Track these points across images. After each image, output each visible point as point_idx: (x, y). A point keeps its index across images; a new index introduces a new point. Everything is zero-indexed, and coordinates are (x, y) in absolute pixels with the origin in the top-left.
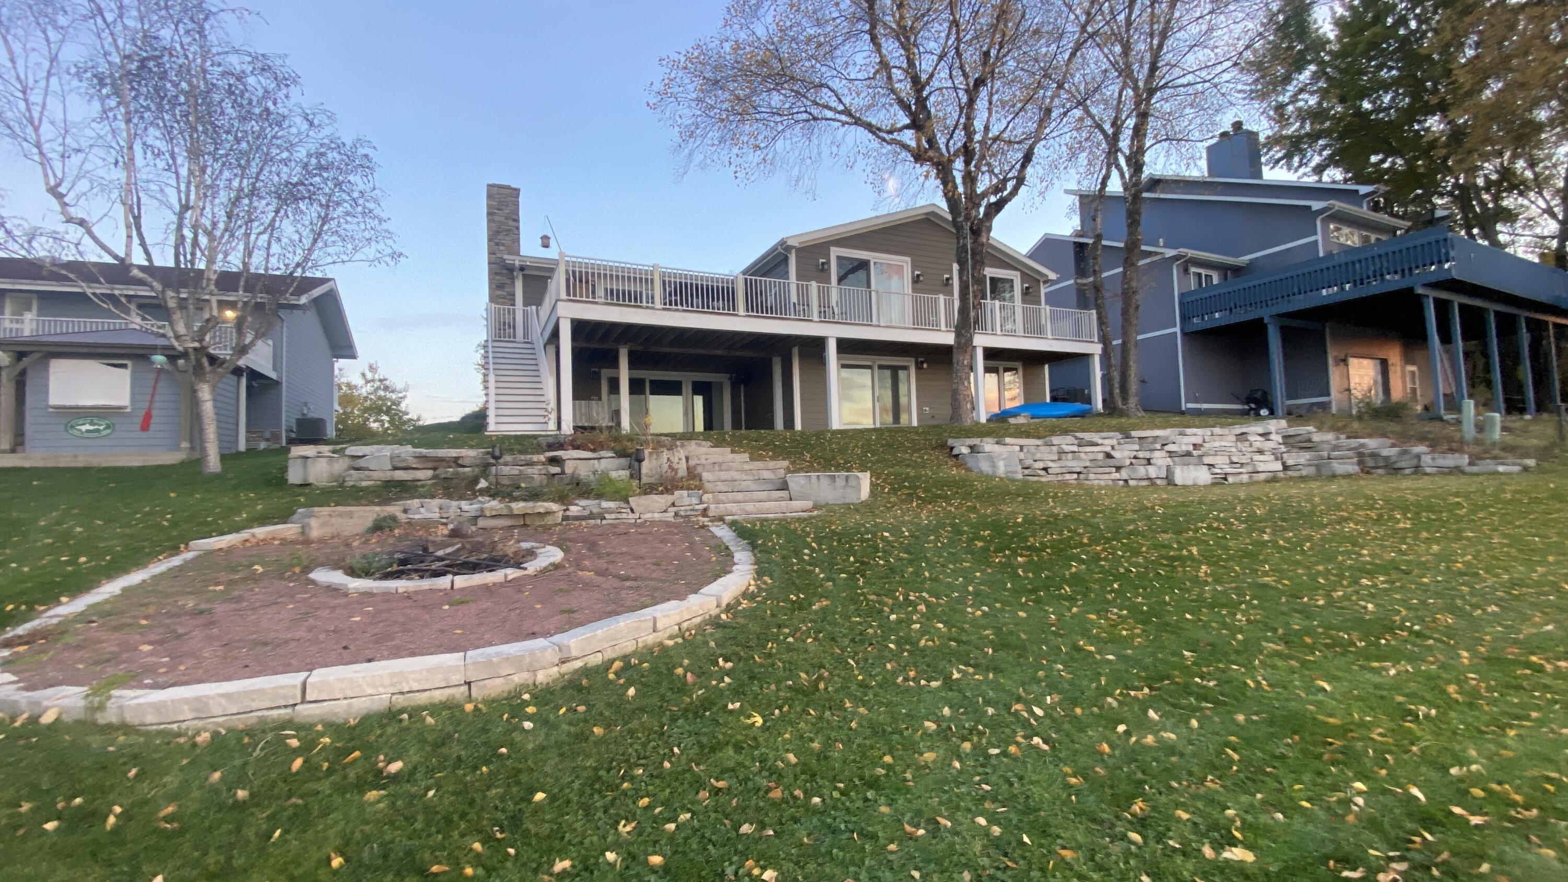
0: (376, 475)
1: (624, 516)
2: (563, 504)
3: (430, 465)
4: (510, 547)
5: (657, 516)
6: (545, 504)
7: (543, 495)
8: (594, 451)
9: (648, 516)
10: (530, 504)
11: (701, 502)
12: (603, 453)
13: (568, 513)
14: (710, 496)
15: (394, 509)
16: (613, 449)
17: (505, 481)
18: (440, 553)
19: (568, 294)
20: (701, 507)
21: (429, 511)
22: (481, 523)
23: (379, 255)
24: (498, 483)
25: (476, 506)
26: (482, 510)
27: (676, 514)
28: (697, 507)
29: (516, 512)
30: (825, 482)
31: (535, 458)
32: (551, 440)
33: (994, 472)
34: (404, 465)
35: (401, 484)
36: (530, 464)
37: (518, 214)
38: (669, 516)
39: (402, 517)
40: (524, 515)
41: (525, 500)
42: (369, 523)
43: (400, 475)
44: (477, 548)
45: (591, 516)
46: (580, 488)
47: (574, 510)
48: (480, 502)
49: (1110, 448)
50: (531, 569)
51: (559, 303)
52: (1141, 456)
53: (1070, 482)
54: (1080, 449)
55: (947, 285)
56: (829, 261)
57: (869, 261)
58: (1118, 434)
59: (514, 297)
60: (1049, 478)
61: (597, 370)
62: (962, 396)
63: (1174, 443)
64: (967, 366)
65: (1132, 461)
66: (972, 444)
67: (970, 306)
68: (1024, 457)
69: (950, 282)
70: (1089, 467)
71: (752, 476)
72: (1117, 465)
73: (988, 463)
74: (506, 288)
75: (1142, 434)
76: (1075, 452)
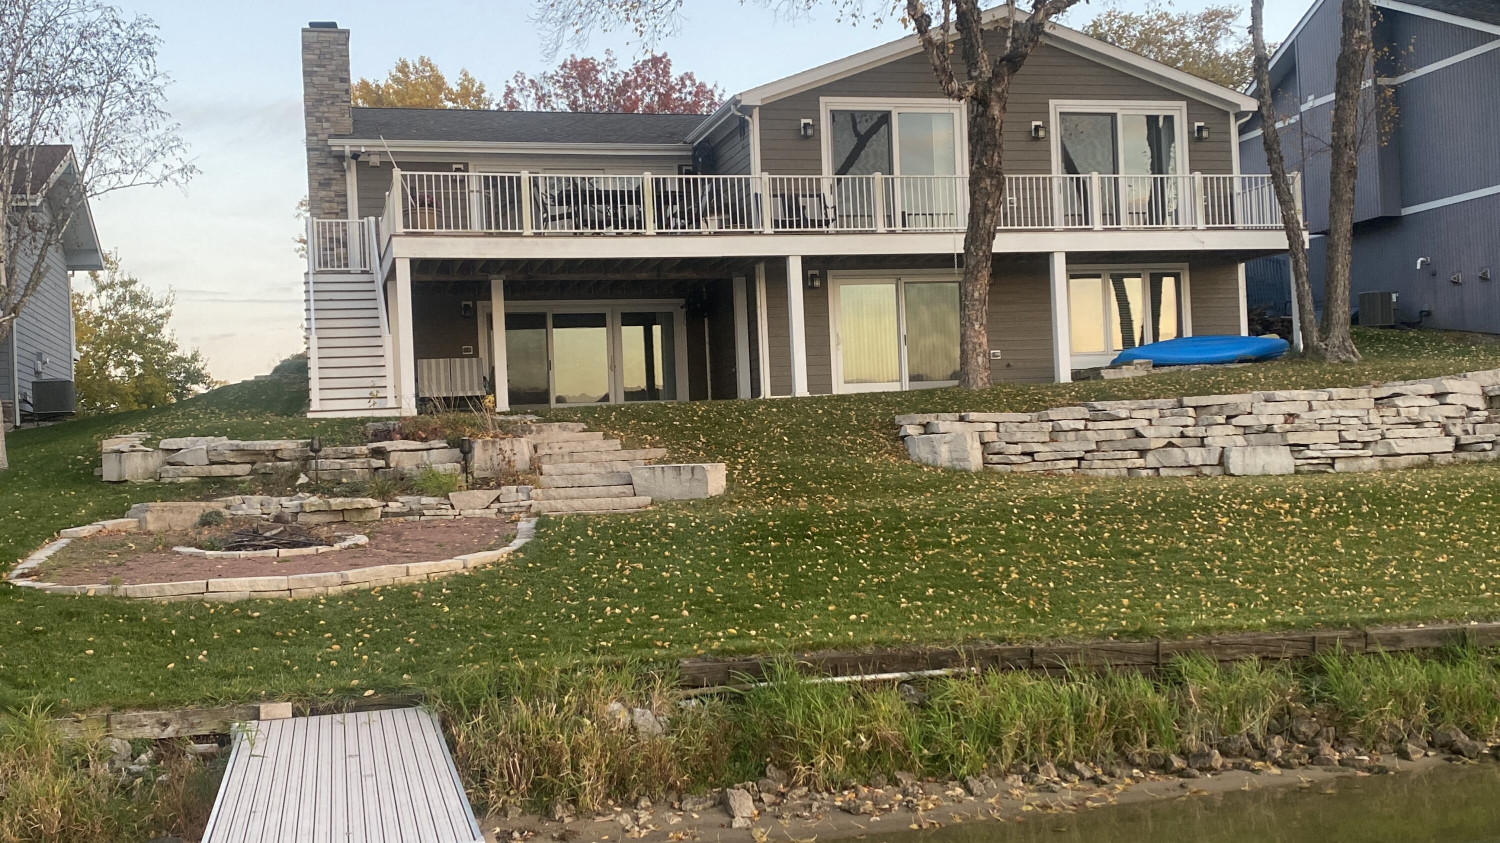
0: (193, 470)
1: (443, 512)
2: (384, 500)
3: (248, 459)
4: (324, 532)
5: (478, 512)
6: (363, 500)
7: (365, 490)
8: (423, 440)
9: (468, 512)
10: (349, 500)
11: (529, 498)
12: (435, 443)
13: (387, 509)
14: (539, 491)
15: (217, 505)
16: (446, 437)
17: (326, 477)
18: (268, 534)
19: (406, 226)
20: (527, 503)
21: (250, 507)
22: (301, 518)
23: (166, 172)
24: (318, 478)
25: (295, 502)
26: (302, 505)
27: (499, 511)
28: (522, 503)
29: (334, 508)
30: (670, 474)
31: (357, 449)
32: (379, 425)
33: (935, 460)
34: (220, 459)
35: (220, 479)
36: (352, 457)
37: (347, 71)
38: (491, 513)
39: (226, 513)
40: (342, 511)
41: (346, 496)
42: (196, 519)
43: (218, 470)
44: (297, 531)
45: (411, 512)
46: (403, 484)
47: (393, 506)
48: (300, 498)
49: (1146, 423)
50: (337, 547)
51: (394, 239)
52: (1191, 434)
53: (1064, 472)
54: (1090, 425)
55: (1037, 138)
56: (817, 120)
57: (890, 112)
58: (1172, 401)
59: (346, 203)
60: (1034, 466)
61: (470, 303)
62: (970, 346)
63: (1250, 413)
64: (979, 300)
65: (1173, 441)
66: (925, 422)
67: (980, 210)
68: (996, 439)
69: (1041, 133)
70: (1093, 451)
71: (605, 467)
72: (1141, 447)
73: (928, 449)
74: (334, 188)
75: (1204, 401)
76: (1079, 430)
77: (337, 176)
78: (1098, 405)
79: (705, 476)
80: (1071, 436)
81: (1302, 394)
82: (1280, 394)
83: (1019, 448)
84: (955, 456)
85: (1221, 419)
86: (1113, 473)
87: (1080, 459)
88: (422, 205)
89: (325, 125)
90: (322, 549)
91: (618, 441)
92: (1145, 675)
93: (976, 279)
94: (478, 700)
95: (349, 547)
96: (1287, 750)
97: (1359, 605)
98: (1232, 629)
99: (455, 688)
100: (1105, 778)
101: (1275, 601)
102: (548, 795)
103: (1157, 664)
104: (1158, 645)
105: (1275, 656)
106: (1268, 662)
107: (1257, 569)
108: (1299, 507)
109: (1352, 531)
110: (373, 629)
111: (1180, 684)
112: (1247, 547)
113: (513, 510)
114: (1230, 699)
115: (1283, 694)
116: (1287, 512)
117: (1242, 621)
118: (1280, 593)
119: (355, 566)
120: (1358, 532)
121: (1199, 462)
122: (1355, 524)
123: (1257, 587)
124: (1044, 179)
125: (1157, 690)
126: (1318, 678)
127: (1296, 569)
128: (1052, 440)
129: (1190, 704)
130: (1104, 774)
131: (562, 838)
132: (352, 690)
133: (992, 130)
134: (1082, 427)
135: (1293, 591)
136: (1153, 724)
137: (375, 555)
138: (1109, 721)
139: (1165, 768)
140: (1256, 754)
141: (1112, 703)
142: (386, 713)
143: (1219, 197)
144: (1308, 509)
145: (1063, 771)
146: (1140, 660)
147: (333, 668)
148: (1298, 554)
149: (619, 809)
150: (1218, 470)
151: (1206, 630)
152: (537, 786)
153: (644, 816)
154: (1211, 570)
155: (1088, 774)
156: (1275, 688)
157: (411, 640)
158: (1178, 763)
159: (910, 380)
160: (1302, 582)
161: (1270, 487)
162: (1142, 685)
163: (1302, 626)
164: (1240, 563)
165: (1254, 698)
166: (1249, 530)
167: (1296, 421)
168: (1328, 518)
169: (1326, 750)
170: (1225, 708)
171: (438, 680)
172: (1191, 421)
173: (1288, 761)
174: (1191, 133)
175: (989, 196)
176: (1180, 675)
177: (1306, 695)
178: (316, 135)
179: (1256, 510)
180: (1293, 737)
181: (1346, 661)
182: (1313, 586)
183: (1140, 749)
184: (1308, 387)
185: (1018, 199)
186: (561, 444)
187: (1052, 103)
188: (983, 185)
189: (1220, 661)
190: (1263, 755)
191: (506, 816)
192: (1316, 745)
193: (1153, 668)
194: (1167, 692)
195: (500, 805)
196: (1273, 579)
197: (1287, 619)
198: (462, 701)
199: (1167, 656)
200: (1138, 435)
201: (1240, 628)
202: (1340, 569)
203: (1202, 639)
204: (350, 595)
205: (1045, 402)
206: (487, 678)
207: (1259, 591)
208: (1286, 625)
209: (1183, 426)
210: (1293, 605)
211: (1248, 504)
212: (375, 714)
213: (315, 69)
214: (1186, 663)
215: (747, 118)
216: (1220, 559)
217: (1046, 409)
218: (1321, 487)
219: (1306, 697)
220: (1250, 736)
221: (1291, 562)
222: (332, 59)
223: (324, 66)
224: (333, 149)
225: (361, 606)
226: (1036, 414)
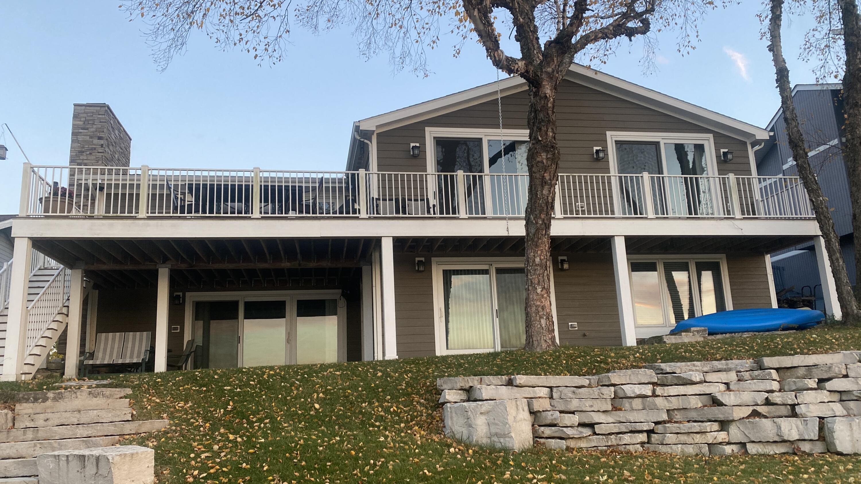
33: (470, 435)
49: (723, 387)
51: (14, 221)
52: (778, 400)
53: (631, 448)
54: (659, 390)
55: (598, 159)
56: (423, 144)
57: (481, 139)
58: (748, 363)
60: (595, 441)
61: (181, 294)
62: (534, 309)
63: (846, 376)
64: (540, 265)
65: (759, 409)
66: (467, 386)
67: (538, 182)
68: (549, 407)
69: (601, 155)
70: (664, 422)
72: (721, 417)
73: (462, 421)
75: (786, 361)
76: (647, 397)
78: (666, 367)
79: (110, 472)
80: (637, 403)
83: (575, 419)
84: (494, 430)
85: (812, 383)
86: (690, 450)
87: (650, 432)
93: (537, 246)
121: (795, 436)
124: (603, 177)
128: (615, 408)
134: (650, 394)
150: (819, 448)
172: (775, 386)
174: (718, 157)
175: (546, 168)
187: (609, 133)
200: (716, 402)
205: (608, 364)
209: (768, 392)
213: (80, 131)
215: (366, 141)
217: (608, 371)
222: (93, 124)
223: (87, 129)
226: (596, 377)
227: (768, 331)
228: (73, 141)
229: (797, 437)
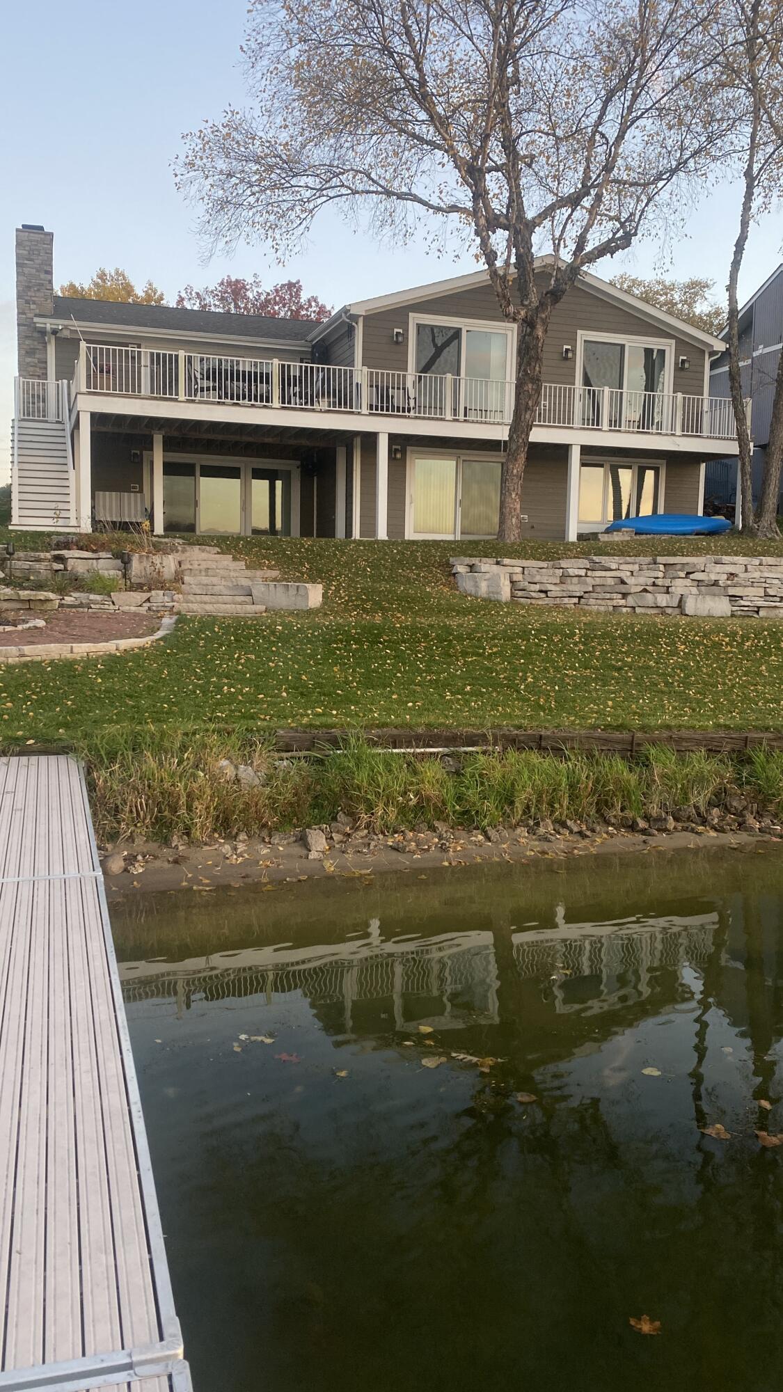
1: (106, 607)
2: (61, 595)
4: (11, 616)
5: (133, 609)
6: (46, 593)
7: (47, 586)
8: (94, 551)
9: (126, 608)
10: (34, 593)
11: (173, 601)
12: (103, 554)
13: (63, 602)
14: (180, 596)
16: (111, 551)
17: (18, 574)
19: (88, 387)
20: (171, 604)
24: (11, 575)
27: (149, 609)
28: (167, 604)
29: (22, 598)
30: (280, 590)
31: (42, 555)
32: (62, 538)
33: (477, 592)
36: (39, 560)
38: (143, 610)
40: (29, 600)
41: (32, 590)
45: (81, 605)
46: (76, 583)
47: (68, 600)
49: (629, 574)
50: (20, 627)
51: (78, 396)
52: (660, 584)
53: (568, 606)
54: (589, 573)
55: (566, 359)
56: (406, 330)
57: (461, 329)
58: (649, 559)
59: (46, 368)
60: (547, 601)
62: (508, 510)
63: (704, 571)
64: (517, 476)
65: (647, 588)
66: (471, 564)
67: (523, 407)
68: (521, 579)
69: (570, 355)
70: (590, 592)
71: (232, 582)
72: (624, 591)
73: (472, 583)
74: (37, 356)
75: (671, 560)
76: (581, 576)
77: (40, 347)
78: (596, 559)
79: (307, 593)
80: (575, 580)
81: (741, 560)
82: (726, 559)
83: (537, 587)
84: (491, 589)
85: (682, 574)
86: (602, 609)
87: (580, 598)
88: (102, 371)
89: (33, 306)
90: (8, 628)
91: (243, 563)
92: (623, 758)
93: (516, 460)
94: (117, 753)
95: (29, 628)
96: (722, 818)
97: (779, 715)
98: (688, 728)
99: (99, 742)
100: (588, 833)
101: (718, 708)
102: (167, 828)
103: (631, 751)
104: (633, 737)
105: (718, 749)
106: (712, 754)
107: (705, 684)
108: (736, 641)
109: (774, 661)
110: (40, 692)
111: (647, 766)
112: (698, 667)
113: (159, 609)
114: (683, 779)
115: (722, 777)
116: (727, 644)
117: (695, 722)
118: (722, 703)
119: (32, 643)
120: (778, 661)
122: (775, 655)
123: (705, 698)
124: (570, 389)
125: (631, 770)
126: (748, 766)
127: (733, 686)
128: (562, 582)
129: (655, 781)
130: (587, 829)
131: (176, 862)
132: (17, 739)
133: (536, 346)
134: (584, 574)
135: (732, 702)
136: (627, 795)
137: (48, 636)
138: (594, 791)
139: (632, 827)
140: (698, 820)
141: (597, 778)
142: (43, 759)
143: (693, 413)
144: (743, 643)
145: (557, 826)
146: (618, 747)
147: (5, 721)
148: (735, 674)
149: (223, 841)
150: (677, 611)
151: (668, 727)
152: (158, 821)
153: (241, 847)
154: (672, 683)
155: (576, 829)
156: (718, 774)
157: (69, 703)
158: (642, 824)
159: (462, 533)
160: (738, 696)
161: (716, 625)
162: (620, 765)
163: (739, 729)
164: (693, 679)
165: (701, 779)
166: (700, 655)
167: (736, 579)
168: (757, 650)
169: (751, 820)
170: (679, 786)
171: (86, 735)
172: (661, 574)
173: (722, 827)
174: (676, 364)
175: (530, 397)
176: (648, 759)
177: (738, 779)
178: (25, 314)
179: (705, 641)
180: (727, 809)
181: (769, 755)
182: (746, 698)
183: (614, 813)
184: (745, 555)
185: (550, 403)
186: (200, 562)
187: (580, 332)
188: (526, 388)
189: (678, 751)
190: (704, 822)
191: (133, 842)
192: (743, 816)
193: (629, 753)
194: (638, 772)
195: (128, 834)
196: (717, 692)
197: (728, 723)
198: (103, 753)
199: (639, 745)
200: (623, 582)
201: (693, 727)
202: (765, 687)
203: (666, 734)
204: (25, 665)
205: (558, 554)
206: (124, 736)
207: (707, 700)
208: (727, 727)
209: (655, 578)
210: (731, 712)
211: (700, 637)
212: (34, 759)
213: (26, 262)
214: (653, 751)
215: (354, 324)
216: (679, 676)
217: (559, 559)
218: (752, 627)
219: (738, 781)
220: (697, 808)
221: (730, 680)
222: (39, 255)
223: (33, 260)
224: (38, 325)
225: (34, 675)
226: (552, 563)
227: (684, 534)
228: (18, 273)
229: (664, 605)
